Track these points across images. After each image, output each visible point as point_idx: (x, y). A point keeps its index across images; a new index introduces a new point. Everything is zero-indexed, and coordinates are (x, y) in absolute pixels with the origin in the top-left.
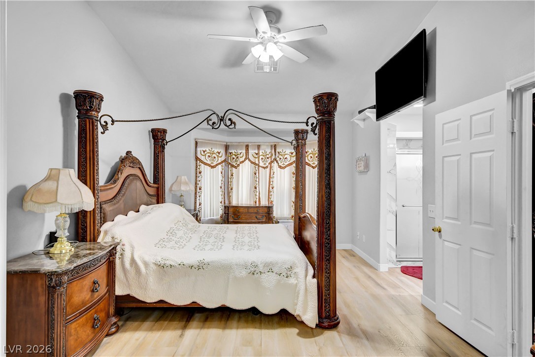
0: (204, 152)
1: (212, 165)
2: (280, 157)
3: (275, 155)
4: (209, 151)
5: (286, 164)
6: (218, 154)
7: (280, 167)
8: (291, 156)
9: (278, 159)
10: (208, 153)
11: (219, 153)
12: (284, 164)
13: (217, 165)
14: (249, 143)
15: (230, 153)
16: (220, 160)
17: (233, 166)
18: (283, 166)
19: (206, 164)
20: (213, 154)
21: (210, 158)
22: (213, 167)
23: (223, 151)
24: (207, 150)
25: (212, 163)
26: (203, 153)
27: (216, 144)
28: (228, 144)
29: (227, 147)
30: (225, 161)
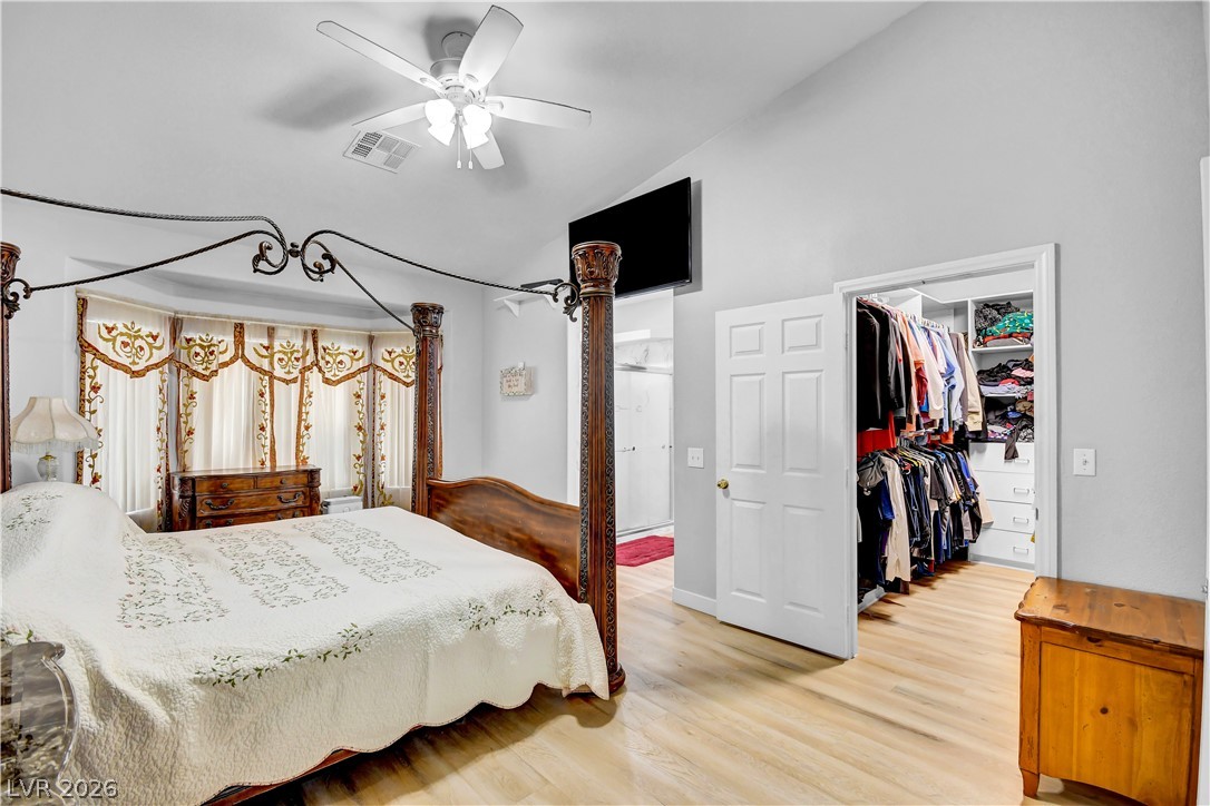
0: (110, 330)
1: (135, 368)
2: (328, 358)
3: (316, 353)
4: (125, 330)
5: (342, 374)
6: (150, 340)
7: (327, 381)
8: (352, 359)
9: (322, 363)
10: (122, 334)
11: (155, 338)
12: (335, 375)
13: (148, 369)
14: (244, 319)
15: (188, 341)
16: (158, 356)
17: (195, 374)
18: (333, 379)
19: (116, 365)
20: (136, 337)
21: (128, 349)
22: (135, 374)
23: (165, 335)
24: (120, 326)
25: (134, 363)
26: (104, 333)
27: (146, 312)
28: (180, 316)
29: (176, 325)
30: (171, 359)
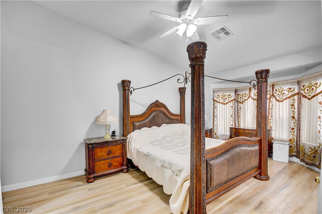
0: (218, 96)
1: (224, 103)
2: (278, 93)
3: (273, 91)
4: (222, 95)
6: (228, 96)
7: (277, 100)
8: (288, 91)
9: (275, 95)
10: (221, 96)
11: (229, 95)
12: (281, 98)
13: (228, 103)
15: (238, 95)
16: (232, 98)
17: (240, 102)
18: (281, 100)
19: (220, 103)
20: (224, 96)
21: (222, 99)
22: (224, 104)
23: (233, 94)
24: (221, 95)
25: (224, 102)
26: (217, 96)
27: (228, 90)
28: (237, 89)
29: (236, 91)
30: (234, 100)
